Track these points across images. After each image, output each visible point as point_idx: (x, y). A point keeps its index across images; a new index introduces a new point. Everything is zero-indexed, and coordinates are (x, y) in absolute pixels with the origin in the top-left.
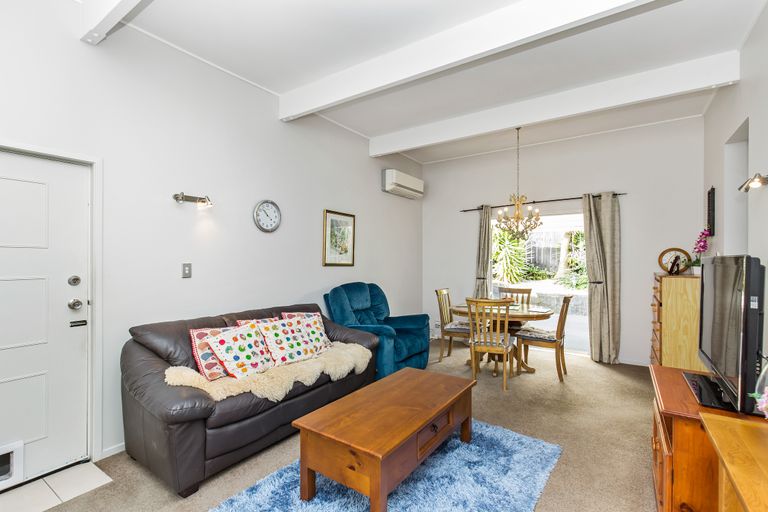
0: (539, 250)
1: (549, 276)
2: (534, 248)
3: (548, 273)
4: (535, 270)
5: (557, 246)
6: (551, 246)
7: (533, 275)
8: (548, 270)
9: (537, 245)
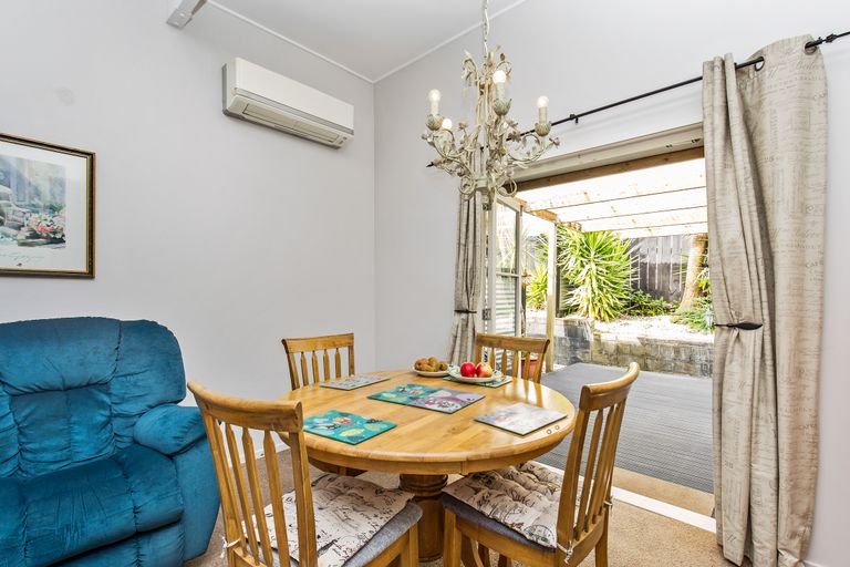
0: (652, 269)
1: (667, 310)
2: (644, 265)
3: (665, 304)
4: (645, 299)
5: (681, 261)
6: (672, 261)
7: (640, 307)
8: (667, 300)
9: (647, 260)
